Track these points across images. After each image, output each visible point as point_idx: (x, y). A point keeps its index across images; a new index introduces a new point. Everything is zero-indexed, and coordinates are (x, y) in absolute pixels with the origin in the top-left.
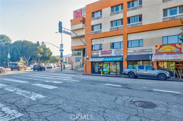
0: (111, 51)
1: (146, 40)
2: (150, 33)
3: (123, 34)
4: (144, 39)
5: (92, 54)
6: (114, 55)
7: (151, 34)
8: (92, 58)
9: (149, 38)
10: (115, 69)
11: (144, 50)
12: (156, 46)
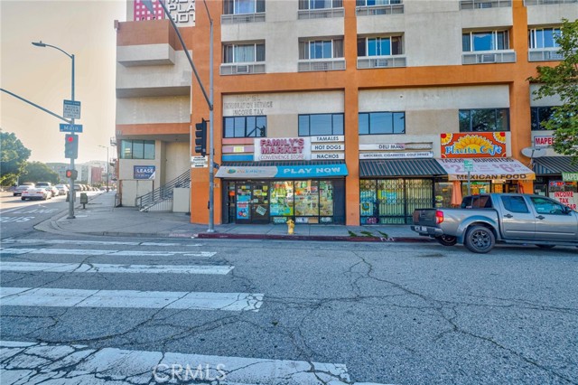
0: (301, 142)
1: (413, 113)
2: (425, 95)
3: (343, 89)
4: (408, 110)
5: (226, 149)
6: (314, 157)
7: (427, 98)
8: (224, 163)
9: (424, 109)
10: (314, 205)
11: (410, 146)
12: (443, 136)
